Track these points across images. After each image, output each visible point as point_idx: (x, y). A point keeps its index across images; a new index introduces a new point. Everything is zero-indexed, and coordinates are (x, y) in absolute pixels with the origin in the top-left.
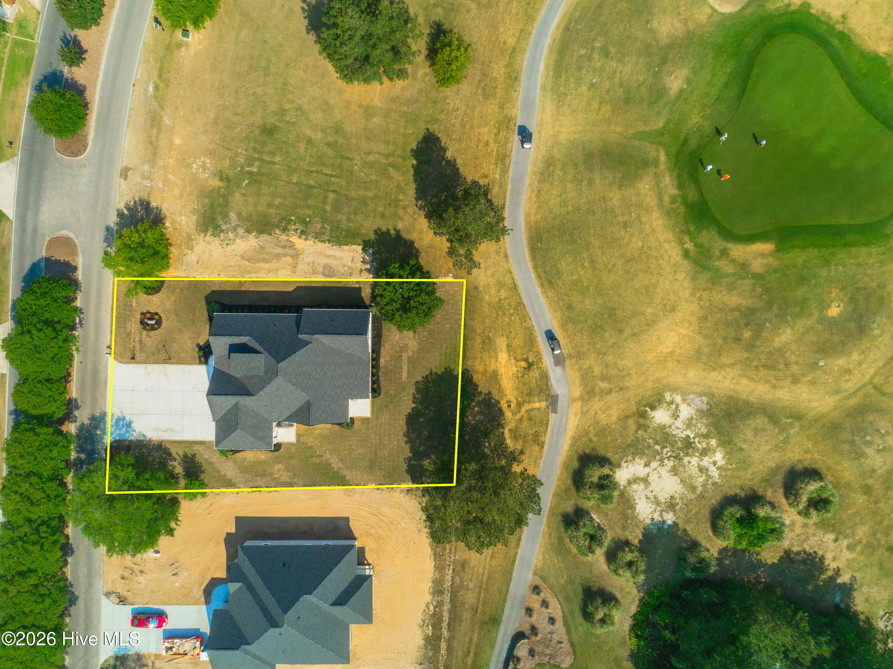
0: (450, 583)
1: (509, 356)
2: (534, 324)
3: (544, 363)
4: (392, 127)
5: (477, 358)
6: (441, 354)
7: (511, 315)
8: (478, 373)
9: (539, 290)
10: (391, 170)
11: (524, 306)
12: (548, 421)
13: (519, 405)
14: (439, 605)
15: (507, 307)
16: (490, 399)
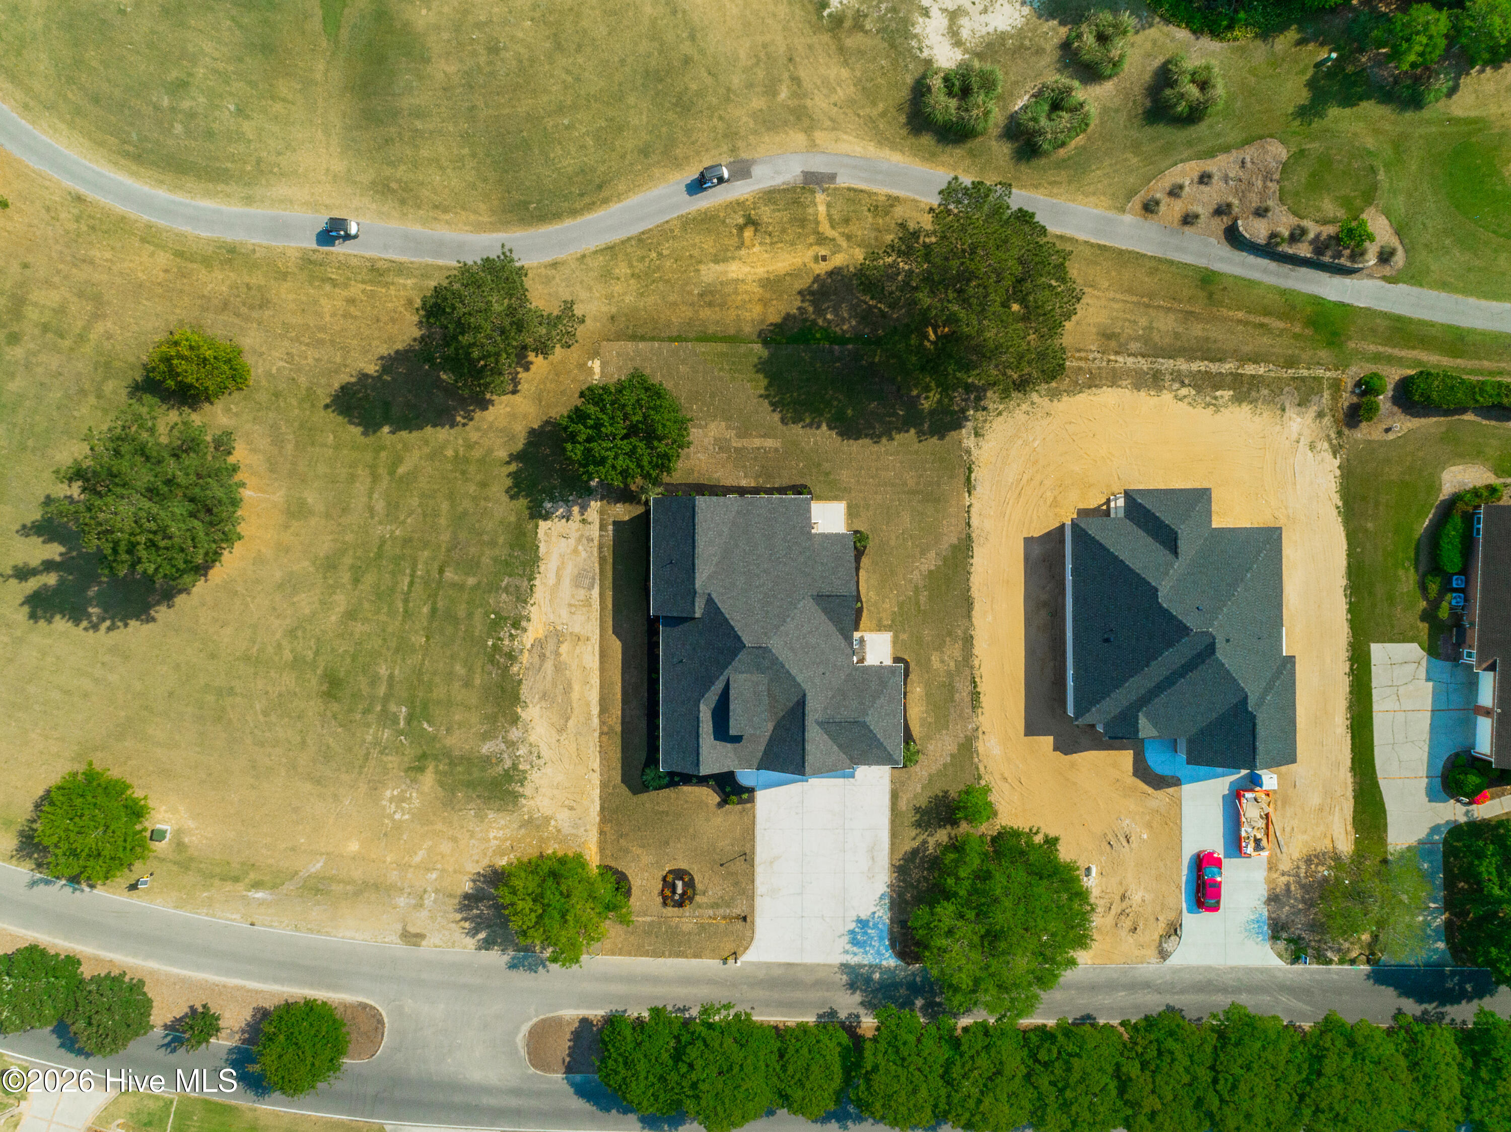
0: (1140, 359)
1: (733, 258)
2: (675, 215)
3: (746, 196)
4: (322, 469)
5: (738, 316)
6: (733, 379)
7: (660, 254)
8: (764, 314)
9: (615, 207)
10: (401, 470)
11: (643, 233)
12: (849, 189)
13: (822, 240)
14: (1179, 378)
15: (646, 264)
16: (812, 293)
